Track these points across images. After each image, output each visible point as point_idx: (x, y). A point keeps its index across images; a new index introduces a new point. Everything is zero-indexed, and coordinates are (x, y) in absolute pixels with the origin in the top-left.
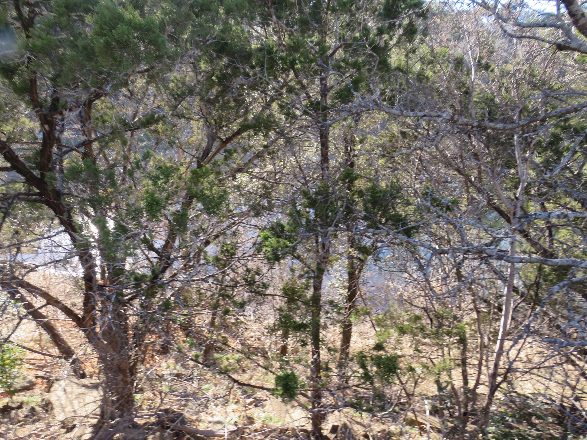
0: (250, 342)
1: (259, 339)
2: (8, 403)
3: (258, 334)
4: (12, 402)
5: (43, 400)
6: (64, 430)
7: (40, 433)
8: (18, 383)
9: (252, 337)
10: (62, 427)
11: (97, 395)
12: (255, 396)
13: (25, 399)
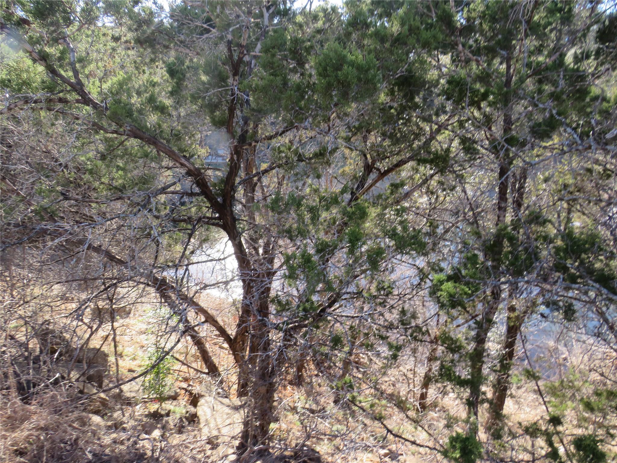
0: (383, 387)
1: (394, 385)
2: (158, 409)
3: (393, 379)
4: (162, 409)
5: (187, 412)
6: (209, 446)
7: (189, 445)
8: (167, 392)
9: (386, 382)
10: (208, 443)
11: (239, 417)
12: (389, 447)
13: (172, 408)
